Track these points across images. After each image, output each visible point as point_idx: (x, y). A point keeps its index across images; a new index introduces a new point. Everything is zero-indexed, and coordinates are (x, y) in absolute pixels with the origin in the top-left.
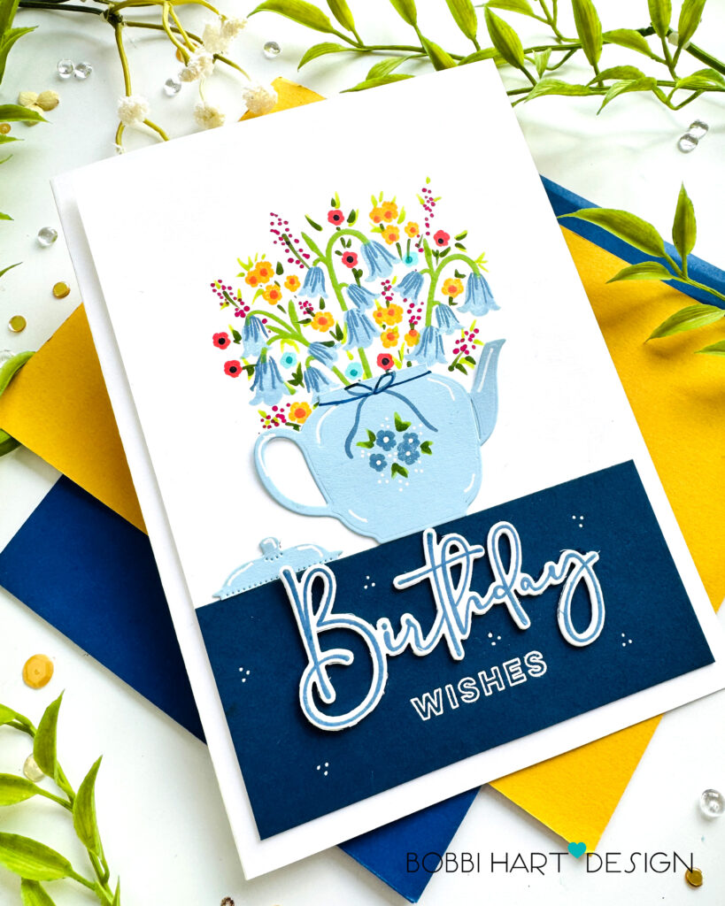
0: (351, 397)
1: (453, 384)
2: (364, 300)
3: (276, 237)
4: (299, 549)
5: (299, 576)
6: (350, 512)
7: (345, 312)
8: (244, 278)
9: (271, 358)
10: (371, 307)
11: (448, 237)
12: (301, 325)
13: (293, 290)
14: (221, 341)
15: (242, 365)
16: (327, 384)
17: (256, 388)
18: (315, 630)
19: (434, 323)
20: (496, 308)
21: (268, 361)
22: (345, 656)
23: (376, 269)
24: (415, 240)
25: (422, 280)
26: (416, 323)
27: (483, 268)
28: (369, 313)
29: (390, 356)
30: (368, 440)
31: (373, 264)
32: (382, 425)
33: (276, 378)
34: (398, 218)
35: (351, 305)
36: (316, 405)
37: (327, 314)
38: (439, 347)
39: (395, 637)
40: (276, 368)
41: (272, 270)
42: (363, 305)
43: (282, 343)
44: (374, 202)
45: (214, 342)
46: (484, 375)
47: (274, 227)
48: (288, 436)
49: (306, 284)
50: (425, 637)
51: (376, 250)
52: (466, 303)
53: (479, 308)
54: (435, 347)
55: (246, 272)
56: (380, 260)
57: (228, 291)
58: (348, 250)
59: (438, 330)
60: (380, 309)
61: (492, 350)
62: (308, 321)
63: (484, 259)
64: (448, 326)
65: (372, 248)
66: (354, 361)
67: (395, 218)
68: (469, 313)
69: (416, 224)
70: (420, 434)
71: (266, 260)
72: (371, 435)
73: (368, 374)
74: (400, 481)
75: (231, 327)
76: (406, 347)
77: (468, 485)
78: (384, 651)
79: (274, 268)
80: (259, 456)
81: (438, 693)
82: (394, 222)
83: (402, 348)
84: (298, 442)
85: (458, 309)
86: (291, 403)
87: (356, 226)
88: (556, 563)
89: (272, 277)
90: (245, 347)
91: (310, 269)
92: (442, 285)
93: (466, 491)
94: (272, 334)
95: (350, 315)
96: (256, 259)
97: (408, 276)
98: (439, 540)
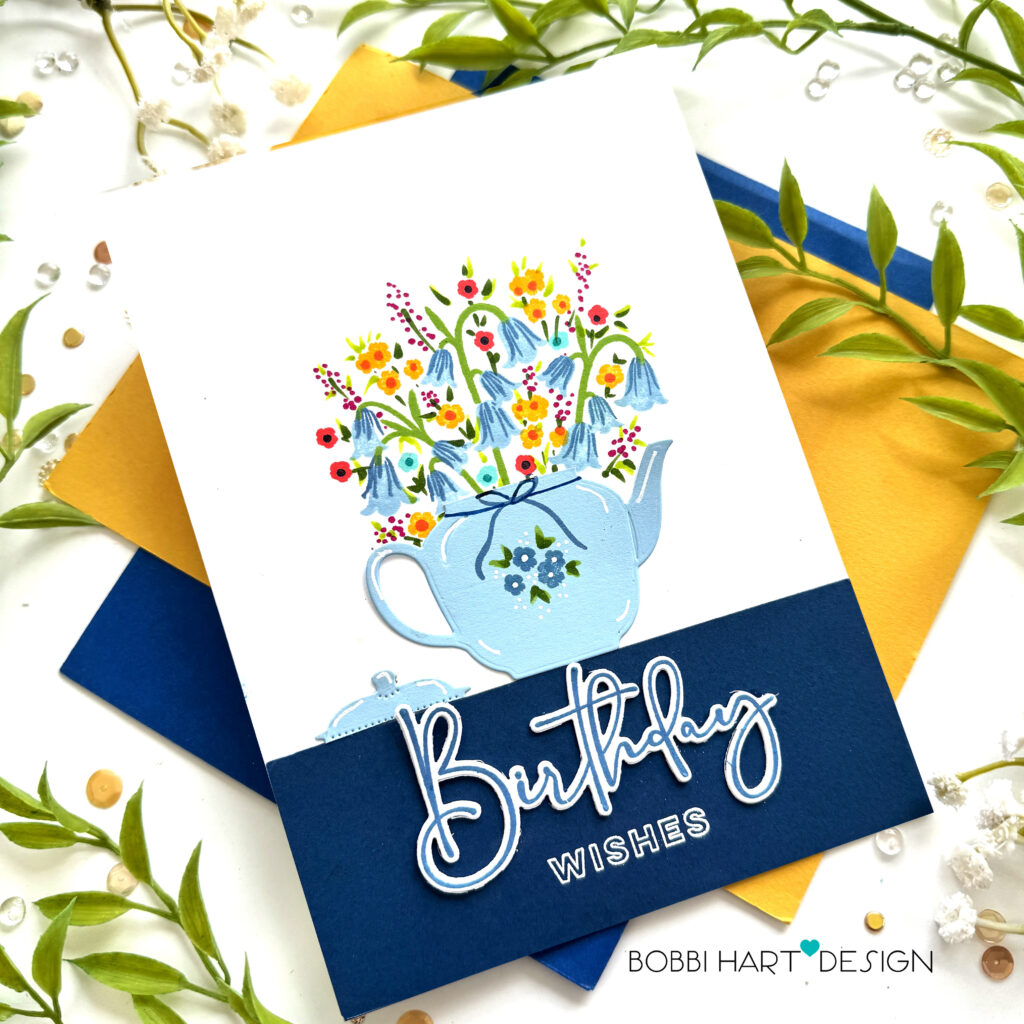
0: (483, 506)
1: (608, 493)
2: (501, 390)
3: (394, 313)
4: (420, 684)
5: (419, 716)
6: (480, 642)
7: (479, 405)
8: (354, 362)
9: (387, 459)
10: (509, 399)
11: (605, 313)
12: (424, 420)
13: (415, 377)
14: (326, 438)
15: (352, 467)
16: (455, 490)
17: (368, 495)
18: (436, 779)
19: (586, 419)
20: (663, 401)
21: (383, 463)
22: (471, 809)
23: (516, 353)
24: (564, 317)
25: (572, 366)
26: (564, 418)
27: (648, 352)
28: (507, 406)
29: (533, 459)
30: (503, 558)
31: (513, 346)
32: (520, 541)
33: (393, 483)
34: (544, 290)
35: (485, 396)
36: (440, 516)
37: (455, 406)
38: (592, 448)
39: (531, 788)
40: (393, 471)
41: (389, 353)
42: (499, 396)
43: (401, 441)
44: (516, 270)
45: (318, 440)
46: (645, 483)
47: (391, 301)
48: (407, 552)
49: (430, 371)
50: (566, 788)
51: (517, 330)
52: (626, 394)
53: (642, 400)
54: (586, 448)
55: (357, 355)
56: (521, 341)
57: (335, 378)
58: (481, 329)
59: (591, 428)
60: (520, 401)
61: (655, 453)
62: (432, 415)
63: (651, 341)
64: (603, 423)
65: (512, 328)
66: (488, 464)
67: (541, 289)
68: (629, 407)
69: (566, 297)
70: (565, 552)
71: (380, 341)
72: (507, 552)
73: (505, 480)
74: (541, 607)
75: (338, 422)
76: (552, 448)
77: (622, 613)
78: (518, 804)
79: (392, 350)
80: (373, 576)
81: (580, 854)
82: (539, 295)
84: (419, 560)
85: (617, 402)
86: (411, 513)
87: (492, 300)
88: (725, 706)
89: (388, 361)
90: (356, 444)
91: (436, 352)
92: (597, 373)
93: (619, 619)
94: (390, 431)
95: (484, 408)
96: (369, 340)
97: (556, 361)
98: (585, 676)
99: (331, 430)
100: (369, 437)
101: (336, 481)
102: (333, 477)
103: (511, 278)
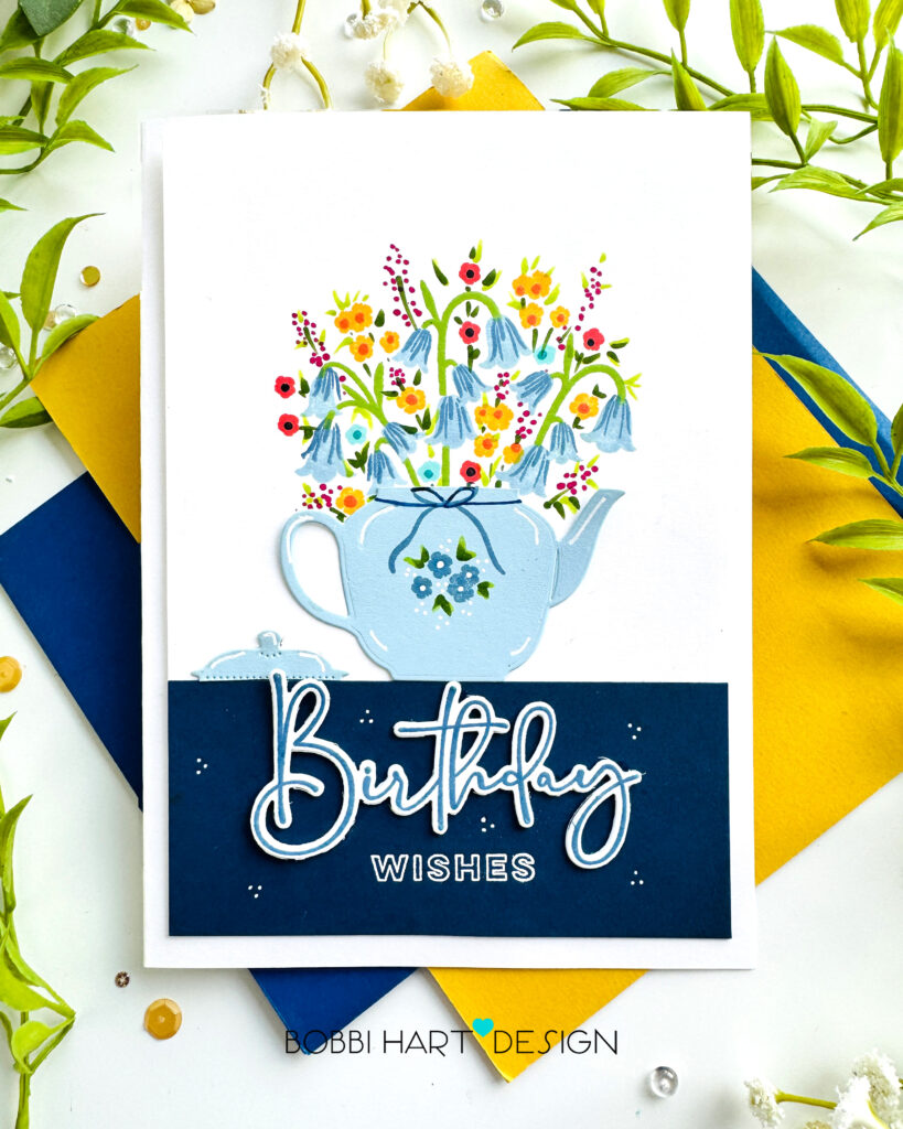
0: (416, 501)
1: (543, 524)
2: (470, 388)
3: (388, 277)
4: (301, 654)
5: (291, 684)
6: (372, 633)
7: (442, 398)
8: (333, 318)
9: (337, 426)
10: (476, 401)
11: (601, 340)
12: (385, 397)
13: (388, 350)
14: (284, 387)
15: (301, 424)
16: (393, 476)
17: (308, 456)
18: (290, 748)
19: (546, 444)
20: (630, 448)
21: (332, 429)
22: (315, 787)
23: (498, 354)
24: (559, 332)
25: (550, 385)
26: (524, 436)
27: (631, 393)
28: (471, 408)
29: (479, 468)
30: (419, 558)
31: (496, 346)
32: (441, 547)
33: (335, 451)
34: (546, 297)
35: (452, 390)
36: (371, 498)
37: (419, 392)
38: (542, 474)
39: (376, 785)
40: (339, 439)
41: (371, 318)
42: (466, 394)
43: (356, 411)
44: (525, 268)
45: (276, 386)
46: (584, 526)
47: (390, 264)
48: (328, 524)
49: (406, 348)
50: (410, 795)
51: (505, 330)
52: (594, 430)
53: (609, 441)
54: (537, 473)
55: (338, 312)
56: (506, 344)
57: (310, 329)
58: (471, 319)
59: (548, 453)
60: (486, 405)
61: (604, 500)
62: (394, 394)
63: (636, 383)
64: (562, 453)
65: (501, 328)
66: (433, 460)
67: (543, 296)
68: (594, 445)
69: (567, 312)
70: (482, 571)
71: (366, 303)
72: (425, 554)
73: (445, 481)
74: (441, 618)
75: (300, 373)
76: (502, 462)
77: (518, 648)
78: (359, 795)
79: (374, 316)
80: (288, 537)
81: (403, 860)
82: (540, 301)
83: (497, 462)
84: (338, 536)
85: (582, 435)
86: (344, 486)
87: (492, 292)
88: (589, 768)
89: (367, 326)
90: (310, 403)
91: (417, 331)
92: (573, 400)
93: (513, 653)
94: (347, 398)
95: (447, 401)
96: (356, 299)
97: (534, 375)
98: (462, 698)
99: (291, 380)
100: (326, 398)
101: (282, 433)
102: (280, 428)
103: (517, 274)
